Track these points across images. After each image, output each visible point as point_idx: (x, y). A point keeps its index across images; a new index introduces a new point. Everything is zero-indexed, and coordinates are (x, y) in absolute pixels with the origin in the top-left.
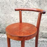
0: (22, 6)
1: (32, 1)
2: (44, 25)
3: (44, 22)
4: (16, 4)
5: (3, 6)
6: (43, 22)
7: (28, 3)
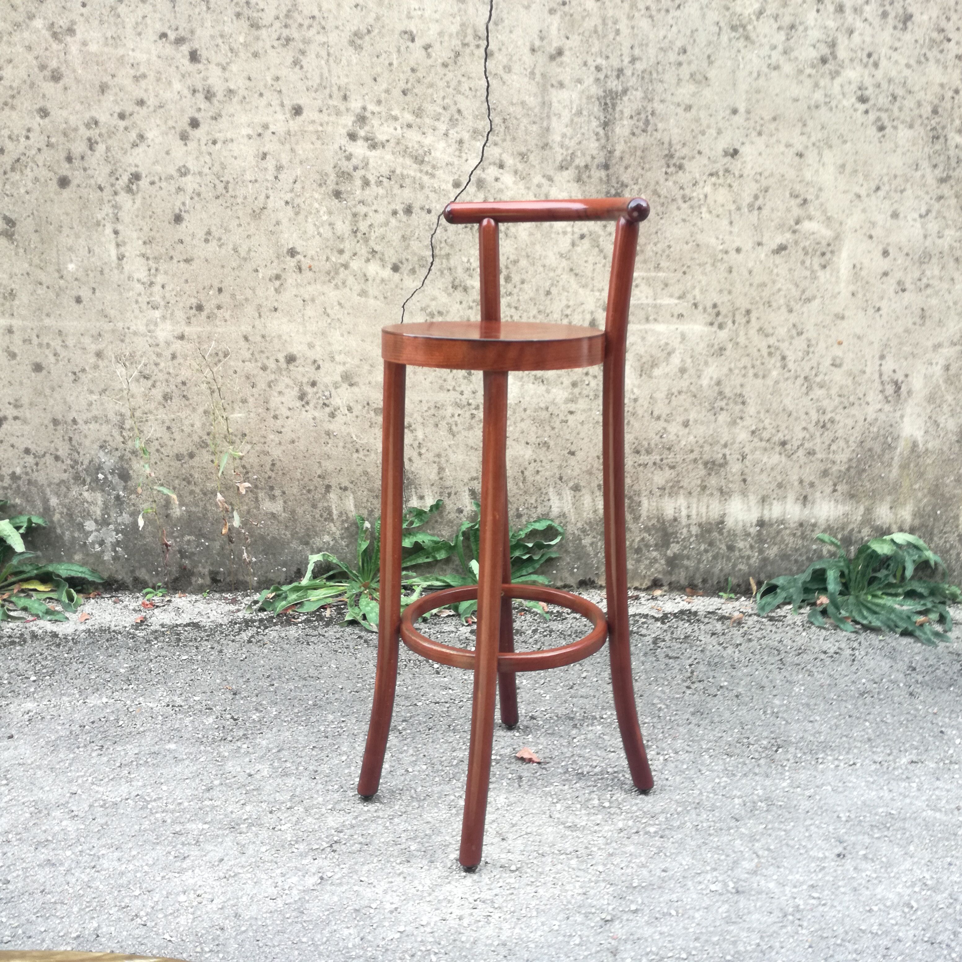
0: (408, 211)
1: (523, 156)
2: (674, 429)
3: (670, 395)
4: (337, 194)
5: (178, 219)
6: (660, 395)
7: (480, 184)
